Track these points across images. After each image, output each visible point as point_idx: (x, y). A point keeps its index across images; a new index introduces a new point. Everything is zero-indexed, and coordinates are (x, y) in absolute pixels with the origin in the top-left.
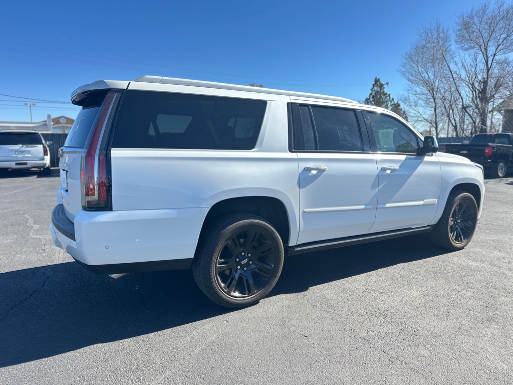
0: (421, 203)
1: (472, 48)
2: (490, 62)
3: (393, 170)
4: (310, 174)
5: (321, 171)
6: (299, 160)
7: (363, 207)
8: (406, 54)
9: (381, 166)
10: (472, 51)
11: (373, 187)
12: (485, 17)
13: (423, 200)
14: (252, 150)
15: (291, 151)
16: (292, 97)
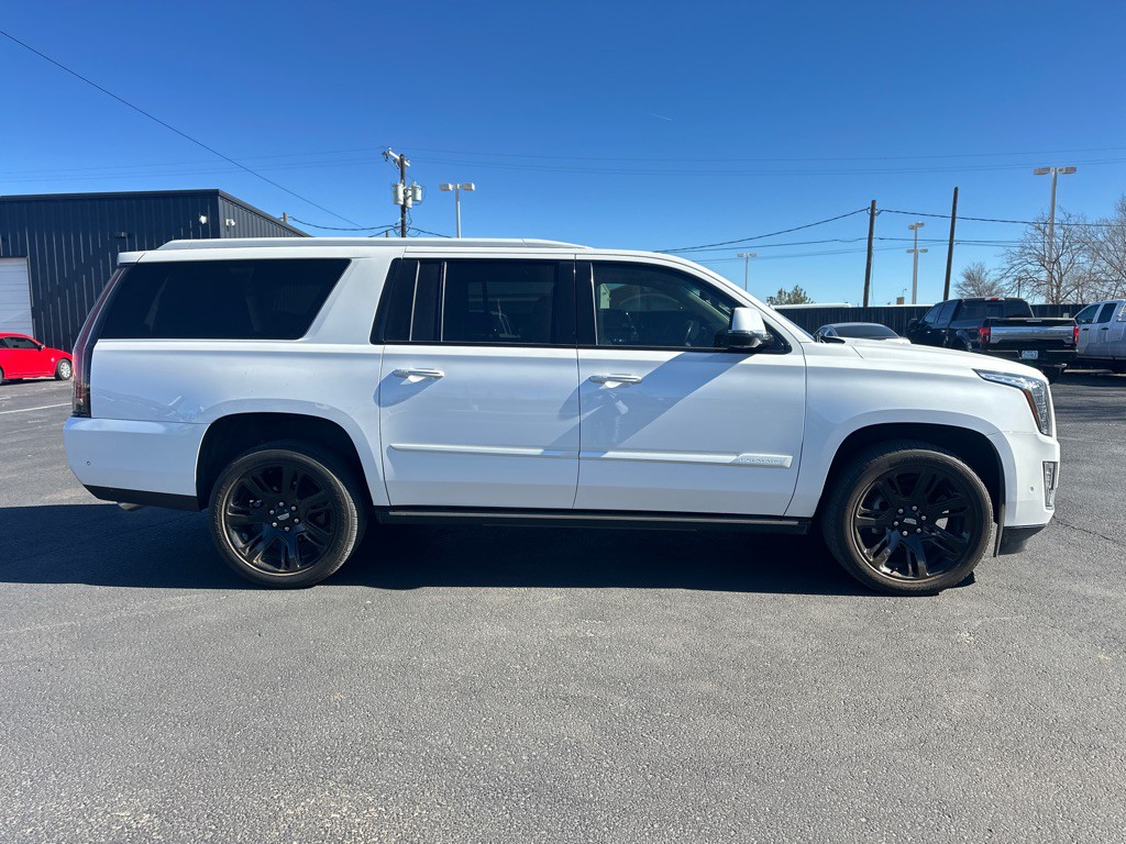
0: (729, 458)
3: (626, 384)
4: (403, 383)
5: (431, 379)
6: (386, 357)
7: (538, 451)
9: (587, 374)
11: (564, 416)
13: (737, 454)
14: (299, 340)
15: (375, 341)
16: (409, 248)
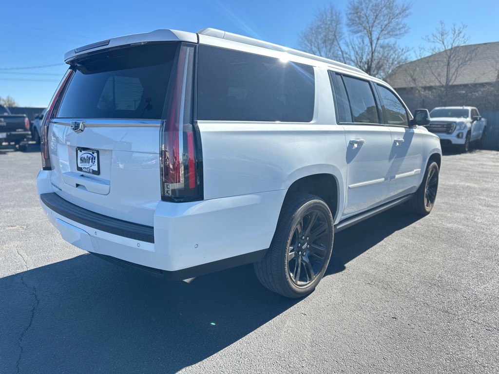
0: (413, 173)
1: (360, 31)
2: (374, 46)
4: (354, 148)
5: (360, 144)
7: (383, 179)
8: (302, 34)
9: (394, 138)
10: (359, 34)
11: (390, 159)
12: (371, 4)
14: (312, 122)
15: (338, 123)
16: (330, 65)
